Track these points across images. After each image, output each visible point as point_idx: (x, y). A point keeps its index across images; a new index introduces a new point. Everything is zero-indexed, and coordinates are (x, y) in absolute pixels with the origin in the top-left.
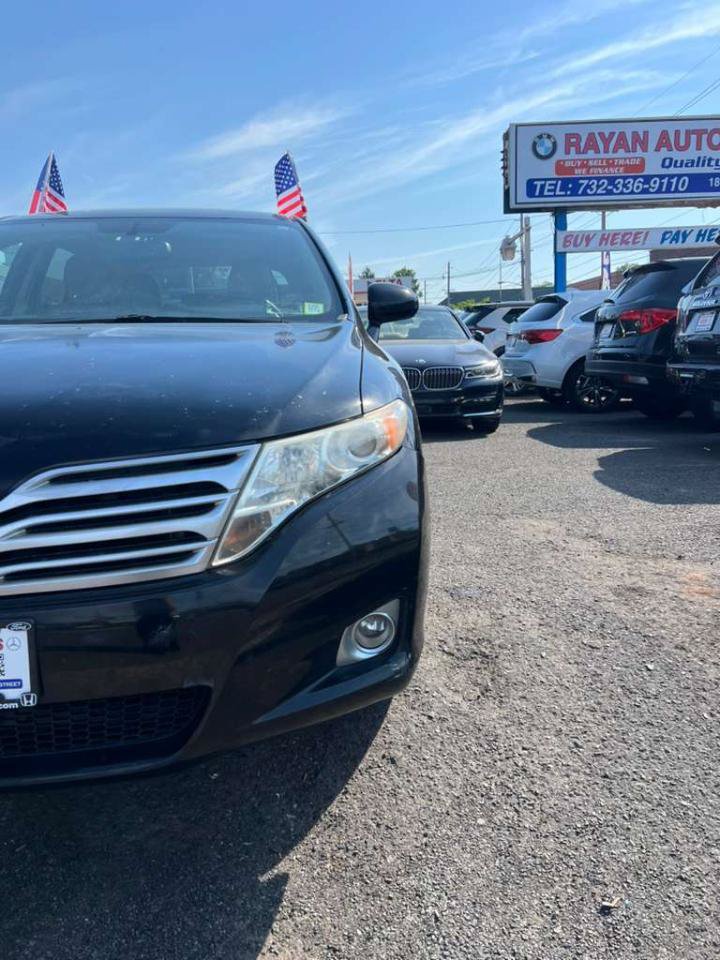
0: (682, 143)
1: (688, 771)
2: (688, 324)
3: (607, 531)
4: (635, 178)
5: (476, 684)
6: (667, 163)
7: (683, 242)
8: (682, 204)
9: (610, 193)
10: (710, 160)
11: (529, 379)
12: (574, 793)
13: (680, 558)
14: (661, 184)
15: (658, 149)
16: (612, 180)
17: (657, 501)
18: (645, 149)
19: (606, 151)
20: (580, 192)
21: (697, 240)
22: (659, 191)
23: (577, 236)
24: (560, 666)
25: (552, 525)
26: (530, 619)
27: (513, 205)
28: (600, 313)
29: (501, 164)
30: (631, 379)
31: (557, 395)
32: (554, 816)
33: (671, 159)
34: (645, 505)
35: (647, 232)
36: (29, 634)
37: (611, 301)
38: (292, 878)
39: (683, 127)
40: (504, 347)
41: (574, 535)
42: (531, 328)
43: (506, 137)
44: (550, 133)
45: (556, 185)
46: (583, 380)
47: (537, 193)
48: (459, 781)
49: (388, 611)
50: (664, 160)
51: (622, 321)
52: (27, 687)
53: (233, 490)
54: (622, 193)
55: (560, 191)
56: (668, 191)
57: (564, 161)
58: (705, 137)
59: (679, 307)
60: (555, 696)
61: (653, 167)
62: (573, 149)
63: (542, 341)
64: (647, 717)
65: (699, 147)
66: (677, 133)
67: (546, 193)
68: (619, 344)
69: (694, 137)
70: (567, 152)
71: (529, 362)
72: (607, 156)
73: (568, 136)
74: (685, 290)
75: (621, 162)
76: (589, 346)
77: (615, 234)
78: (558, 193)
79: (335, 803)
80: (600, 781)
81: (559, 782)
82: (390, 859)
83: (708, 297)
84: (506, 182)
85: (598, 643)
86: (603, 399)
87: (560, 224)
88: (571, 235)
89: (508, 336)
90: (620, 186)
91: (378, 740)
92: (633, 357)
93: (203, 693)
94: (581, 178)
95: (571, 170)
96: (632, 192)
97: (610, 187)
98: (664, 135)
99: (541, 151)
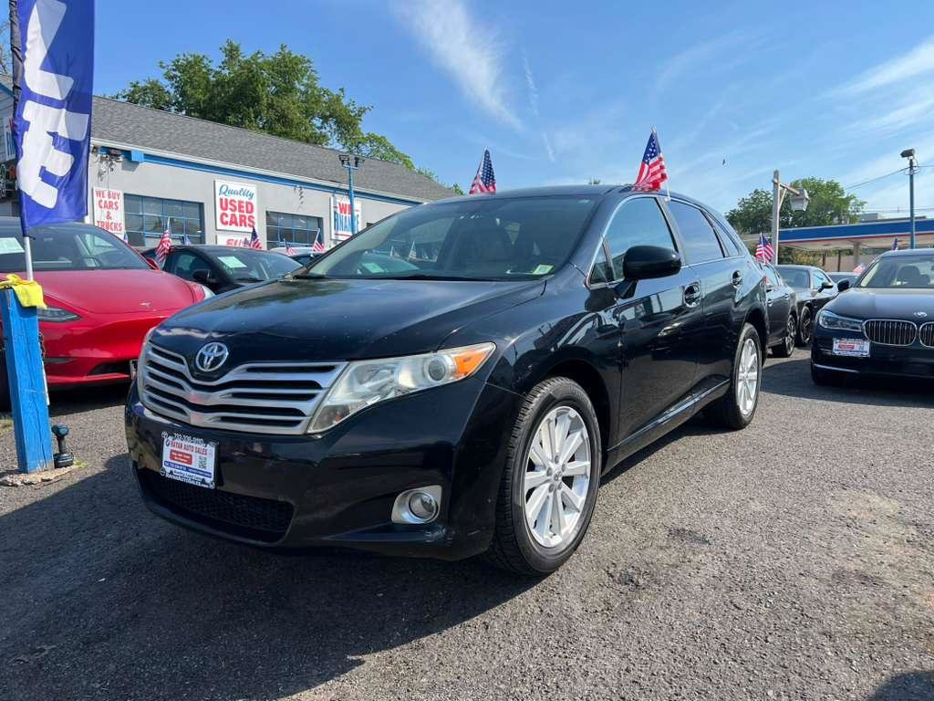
5: (606, 603)
36: (216, 450)
38: (366, 664)
48: (517, 657)
52: (212, 478)
53: (325, 388)
79: (429, 637)
91: (492, 611)
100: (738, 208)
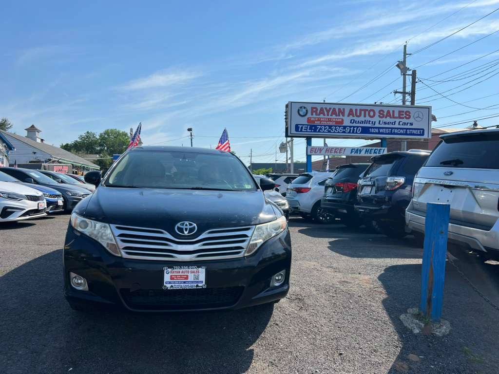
0: (358, 114)
1: (362, 326)
2: (362, 190)
3: (335, 265)
4: (340, 127)
5: (298, 306)
6: (352, 121)
7: (360, 153)
8: (359, 138)
9: (329, 132)
10: (369, 121)
11: (297, 208)
12: (330, 331)
13: (359, 274)
14: (350, 130)
15: (348, 116)
16: (330, 127)
17: (352, 257)
18: (343, 116)
19: (328, 115)
20: (317, 131)
21: (365, 153)
22: (349, 132)
23: (316, 149)
24: (323, 301)
25: (315, 263)
26: (313, 289)
27: (289, 134)
28: (327, 182)
29: (285, 117)
30: (340, 210)
31: (308, 215)
32: (325, 336)
33: (354, 120)
34: (347, 258)
35: (345, 149)
36: (206, 270)
37: (331, 178)
38: (255, 350)
39: (359, 108)
40: (286, 193)
41: (324, 266)
42: (297, 187)
43: (287, 106)
44: (305, 106)
45: (307, 127)
46: (320, 210)
47: (300, 130)
48: (297, 329)
49: (283, 272)
50: (351, 120)
51: (336, 186)
52: (204, 283)
53: (250, 237)
54: (334, 132)
55: (309, 130)
56: (353, 132)
57: (311, 118)
58: (367, 112)
59: (358, 183)
60: (323, 309)
61: (347, 123)
62: (314, 113)
63: (302, 192)
64: (350, 313)
65: (365, 116)
66: (356, 110)
67: (303, 130)
68: (335, 196)
69: (363, 112)
70: (312, 114)
71: (297, 201)
72: (328, 117)
73: (312, 108)
74: (360, 176)
75: (334, 120)
76: (322, 196)
77: (332, 148)
78: (308, 130)
79: (262, 334)
80: (338, 329)
81: (325, 329)
82: (281, 346)
83: (369, 181)
84: (287, 125)
85: (335, 295)
86: (328, 218)
87: (309, 143)
88: (313, 148)
89: (287, 189)
90: (334, 129)
91: (271, 319)
92: (341, 202)
93: (243, 288)
94: (318, 125)
95: (314, 122)
96: (339, 132)
97: (329, 130)
98: (351, 110)
99: (301, 113)
100: (79, 140)
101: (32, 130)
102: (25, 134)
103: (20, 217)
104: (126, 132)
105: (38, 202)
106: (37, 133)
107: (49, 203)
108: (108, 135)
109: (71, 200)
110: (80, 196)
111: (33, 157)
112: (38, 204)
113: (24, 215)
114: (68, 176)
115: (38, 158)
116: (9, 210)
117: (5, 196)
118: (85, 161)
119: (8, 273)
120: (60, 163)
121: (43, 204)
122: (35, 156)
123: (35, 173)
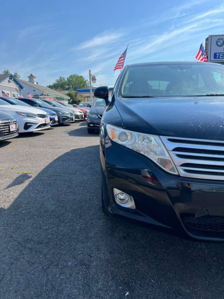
44: (222, 38)
47: (217, 58)
67: (220, 57)
99: (219, 44)
101: (31, 77)
102: (27, 80)
103: (36, 128)
104: (82, 76)
105: (45, 118)
106: (34, 79)
107: (51, 119)
108: (72, 79)
109: (62, 117)
110: (67, 114)
111: (34, 93)
112: (45, 120)
113: (38, 127)
114: (57, 103)
115: (36, 94)
116: (28, 124)
117: (25, 115)
118: (61, 94)
119: (39, 174)
120: (49, 96)
121: (48, 120)
122: (34, 92)
123: (39, 101)
